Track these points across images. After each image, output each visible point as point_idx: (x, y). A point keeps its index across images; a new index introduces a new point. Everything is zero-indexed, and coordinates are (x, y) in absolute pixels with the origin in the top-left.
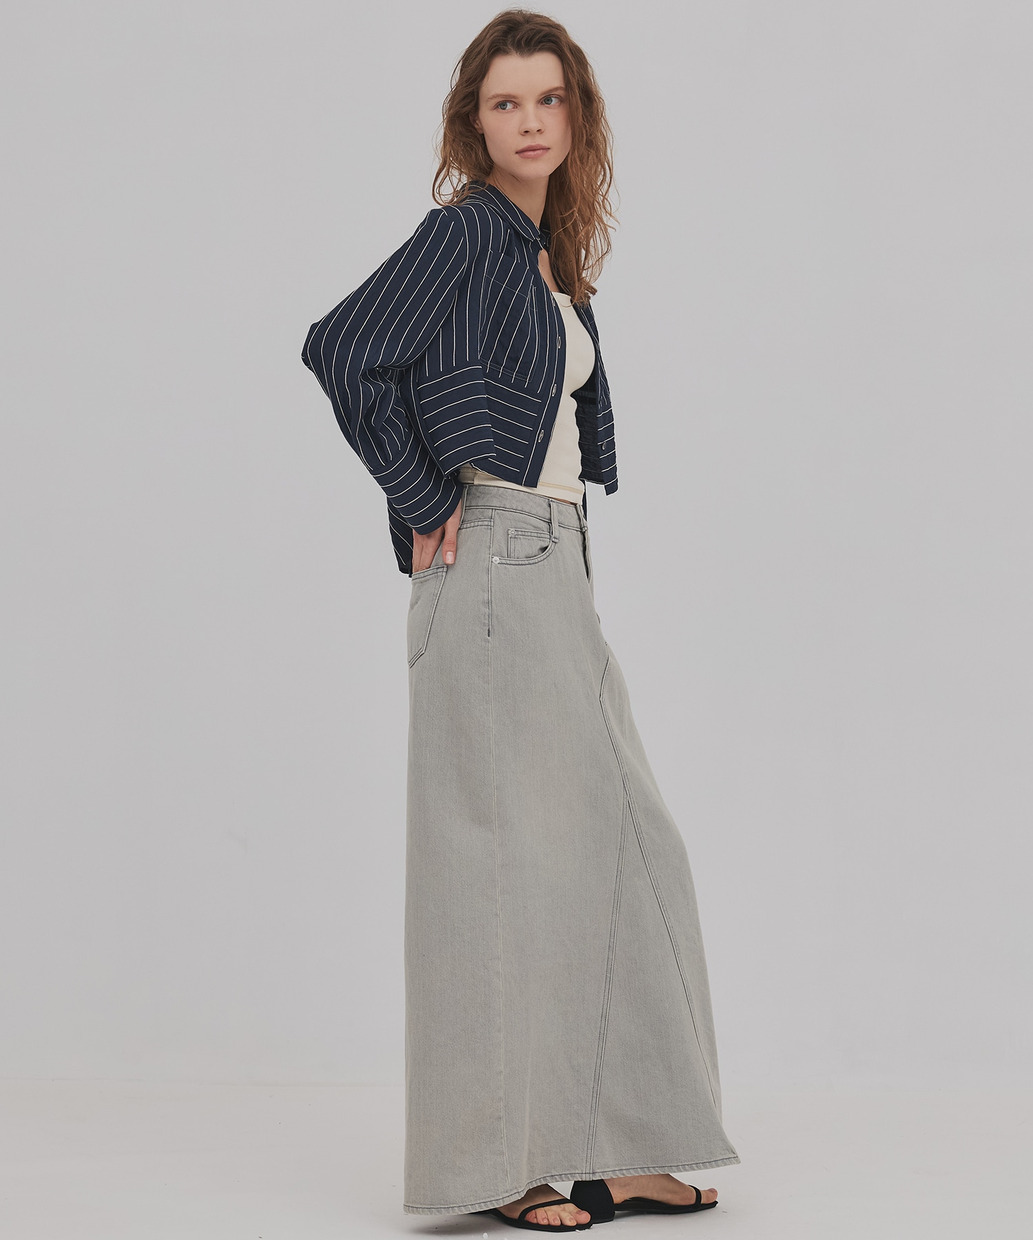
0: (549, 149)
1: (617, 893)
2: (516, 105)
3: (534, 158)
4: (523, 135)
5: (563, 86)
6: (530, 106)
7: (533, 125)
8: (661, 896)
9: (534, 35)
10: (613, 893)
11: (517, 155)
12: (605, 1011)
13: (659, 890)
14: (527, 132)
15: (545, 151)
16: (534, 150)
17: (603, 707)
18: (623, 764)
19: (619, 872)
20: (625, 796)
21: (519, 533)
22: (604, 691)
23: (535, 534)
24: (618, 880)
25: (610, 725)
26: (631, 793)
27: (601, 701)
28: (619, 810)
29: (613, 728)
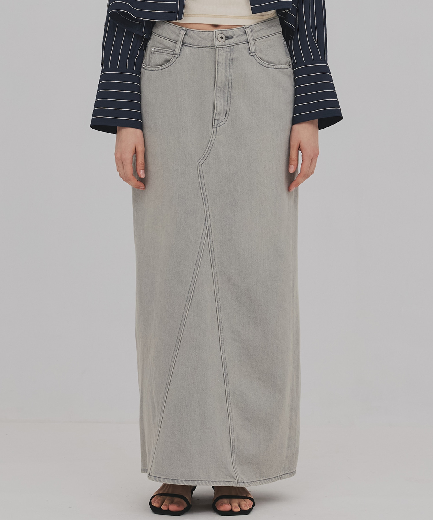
1: (190, 292)
8: (219, 301)
10: (187, 293)
13: (218, 297)
17: (201, 168)
18: (208, 209)
19: (193, 280)
20: (205, 230)
21: (156, 50)
22: (205, 157)
23: (165, 52)
24: (192, 284)
25: (203, 181)
26: (210, 229)
27: (200, 164)
28: (198, 238)
29: (206, 183)
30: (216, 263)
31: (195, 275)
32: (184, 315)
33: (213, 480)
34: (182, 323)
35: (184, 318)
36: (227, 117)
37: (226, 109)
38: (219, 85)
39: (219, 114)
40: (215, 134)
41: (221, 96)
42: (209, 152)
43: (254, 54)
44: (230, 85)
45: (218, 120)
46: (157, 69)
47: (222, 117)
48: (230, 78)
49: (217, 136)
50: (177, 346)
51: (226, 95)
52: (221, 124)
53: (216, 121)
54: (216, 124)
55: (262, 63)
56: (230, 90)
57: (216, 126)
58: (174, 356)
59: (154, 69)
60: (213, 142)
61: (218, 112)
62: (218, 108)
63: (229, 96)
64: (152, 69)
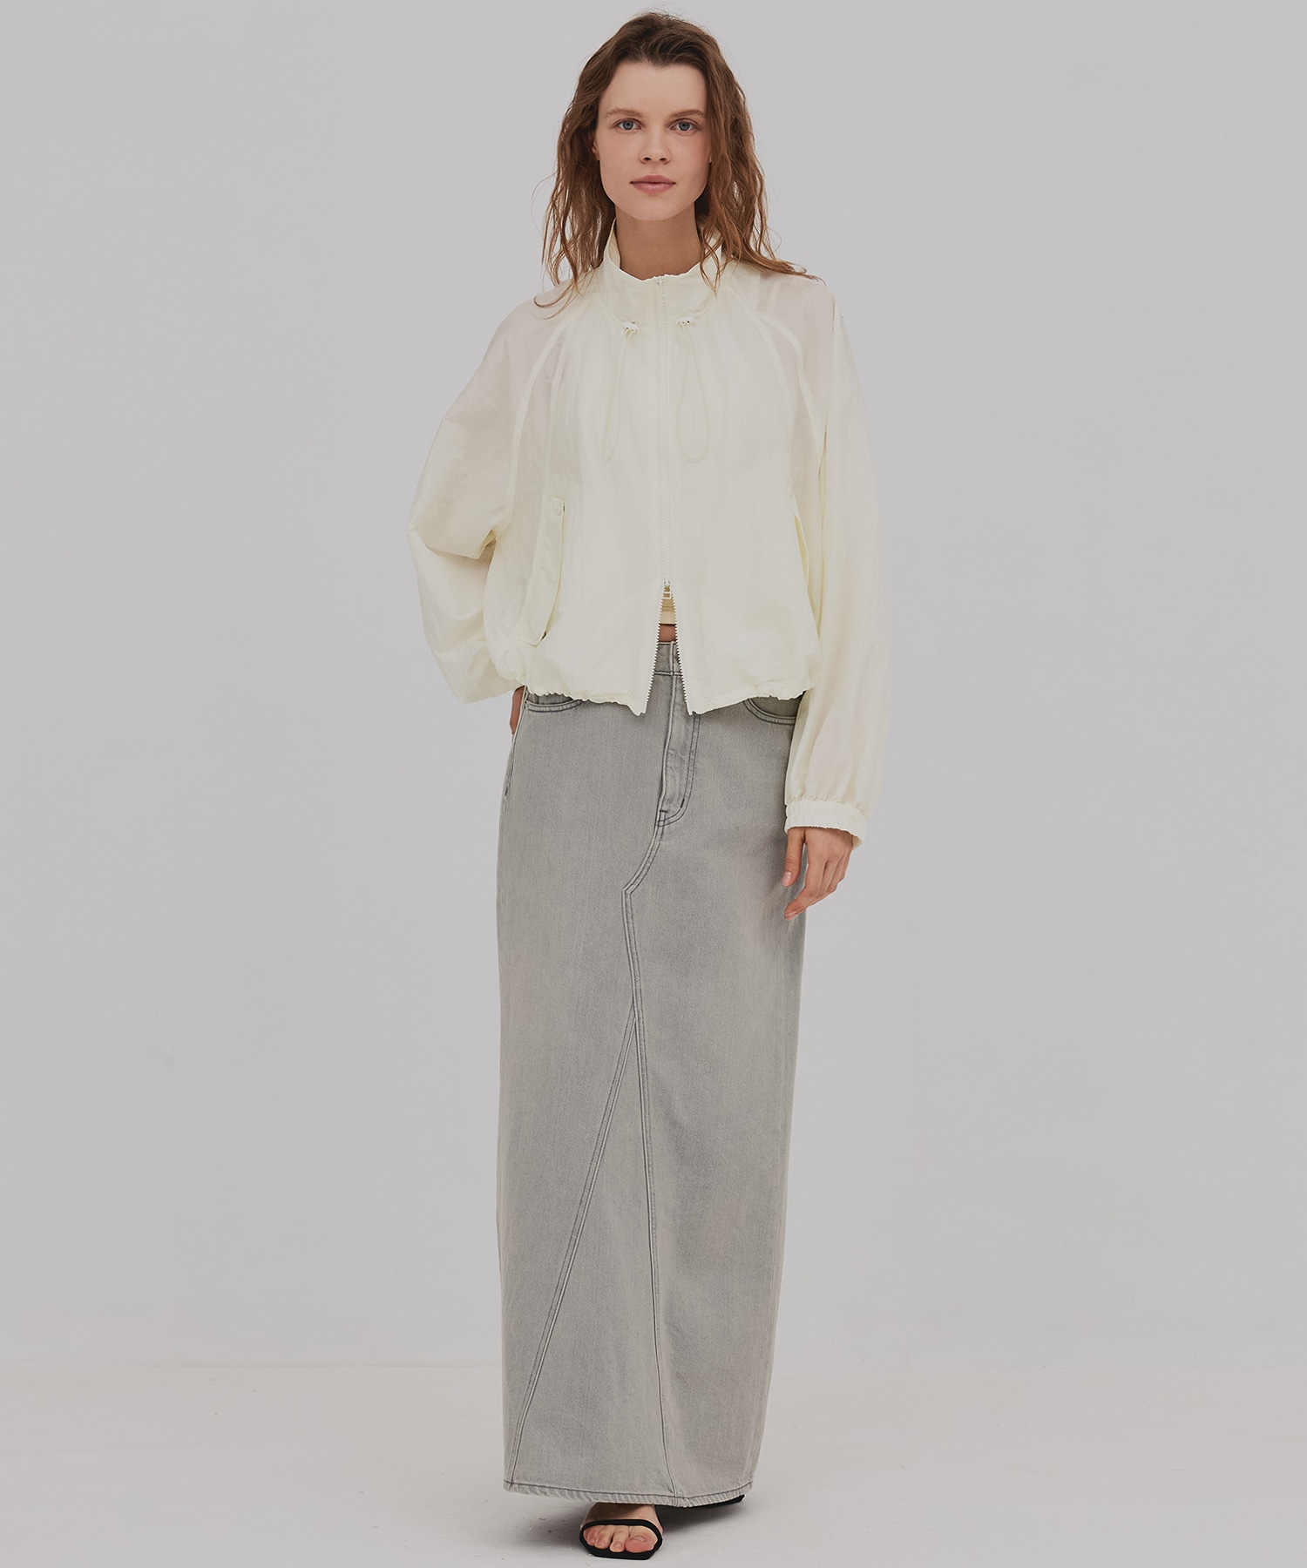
0: (674, 183)
1: (602, 1137)
2: (641, 125)
3: (652, 194)
4: (642, 163)
5: (702, 109)
6: (656, 128)
7: (656, 152)
8: (650, 1154)
9: (673, 43)
10: (596, 1137)
11: (631, 185)
13: (649, 1145)
14: (647, 159)
15: (667, 185)
16: (655, 183)
17: (628, 900)
18: (638, 978)
19: (608, 1111)
20: (631, 1018)
22: (638, 881)
24: (606, 1119)
25: (631, 925)
26: (641, 1016)
27: (628, 892)
28: (619, 1034)
29: (636, 930)
30: (650, 1081)
31: (610, 1104)
32: (590, 1177)
33: (639, 1493)
34: (586, 1194)
35: (588, 1185)
36: (684, 807)
37: (683, 792)
38: (672, 746)
39: (670, 801)
40: (659, 837)
41: (675, 768)
42: (645, 870)
44: (693, 748)
45: (667, 812)
46: (552, 709)
47: (674, 808)
48: (695, 734)
49: (662, 843)
50: (574, 1237)
51: (686, 766)
52: (672, 820)
53: (663, 814)
54: (662, 819)
55: (755, 711)
56: (692, 757)
57: (661, 823)
58: (568, 1256)
59: (548, 709)
60: (654, 852)
61: (668, 796)
62: (669, 789)
63: (691, 768)
64: (544, 709)
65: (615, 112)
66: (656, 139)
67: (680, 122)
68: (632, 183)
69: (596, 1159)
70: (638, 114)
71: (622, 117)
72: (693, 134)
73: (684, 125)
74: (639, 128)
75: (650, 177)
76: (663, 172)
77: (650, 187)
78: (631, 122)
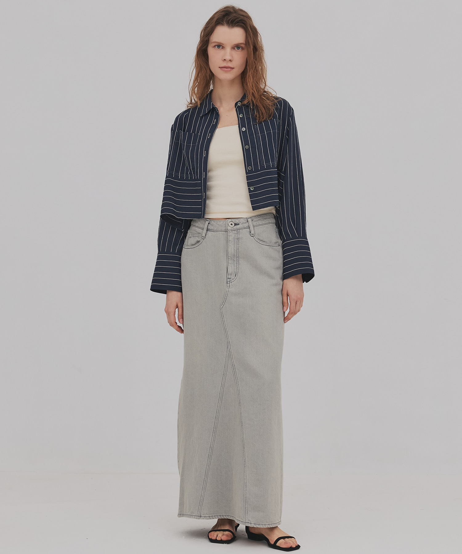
0: (234, 68)
1: (221, 394)
2: (223, 48)
3: (226, 72)
4: (223, 61)
5: (244, 43)
6: (228, 49)
7: (228, 57)
9: (236, 19)
10: (219, 394)
11: (219, 68)
12: (211, 446)
14: (225, 60)
15: (231, 69)
16: (227, 68)
17: (221, 311)
18: (228, 337)
19: (222, 385)
20: (227, 352)
21: (192, 235)
22: (223, 304)
23: (197, 236)
24: (222, 388)
25: (223, 319)
26: (230, 351)
27: (221, 308)
28: (224, 357)
29: (225, 321)
31: (223, 382)
34: (217, 414)
35: (218, 411)
36: (236, 276)
37: (235, 271)
38: (230, 256)
39: (231, 274)
40: (228, 287)
41: (232, 263)
42: (225, 300)
43: (253, 235)
44: (238, 256)
45: (230, 278)
46: (192, 247)
47: (233, 277)
48: (238, 251)
49: (230, 289)
50: (214, 430)
51: (236, 262)
52: (232, 281)
53: (229, 279)
54: (229, 281)
55: (259, 241)
56: (238, 259)
57: (229, 282)
58: (213, 436)
59: (190, 247)
60: (227, 293)
61: (230, 273)
62: (230, 270)
63: (238, 263)
64: (189, 248)
65: (214, 42)
66: (228, 53)
67: (237, 47)
68: (219, 67)
69: (219, 402)
70: (222, 44)
71: (217, 44)
72: (241, 51)
73: (238, 48)
74: (222, 48)
75: (225, 66)
76: (230, 65)
77: (225, 69)
78: (220, 46)
